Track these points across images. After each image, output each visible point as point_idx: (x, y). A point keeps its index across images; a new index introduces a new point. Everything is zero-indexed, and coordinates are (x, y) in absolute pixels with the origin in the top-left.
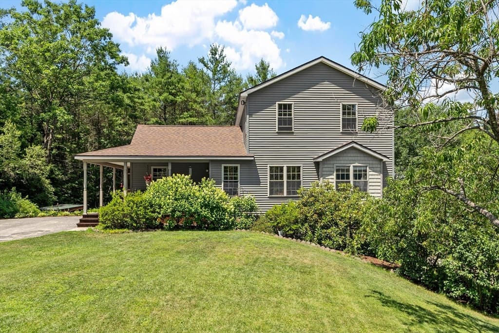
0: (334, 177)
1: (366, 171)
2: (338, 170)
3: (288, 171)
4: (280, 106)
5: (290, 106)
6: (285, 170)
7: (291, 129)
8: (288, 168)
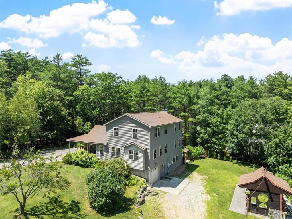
0: (128, 153)
1: (138, 152)
2: (129, 151)
3: (117, 149)
4: (115, 128)
5: (117, 128)
6: (116, 149)
7: (117, 136)
8: (117, 148)
